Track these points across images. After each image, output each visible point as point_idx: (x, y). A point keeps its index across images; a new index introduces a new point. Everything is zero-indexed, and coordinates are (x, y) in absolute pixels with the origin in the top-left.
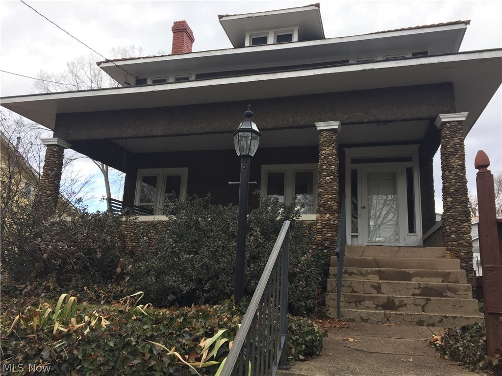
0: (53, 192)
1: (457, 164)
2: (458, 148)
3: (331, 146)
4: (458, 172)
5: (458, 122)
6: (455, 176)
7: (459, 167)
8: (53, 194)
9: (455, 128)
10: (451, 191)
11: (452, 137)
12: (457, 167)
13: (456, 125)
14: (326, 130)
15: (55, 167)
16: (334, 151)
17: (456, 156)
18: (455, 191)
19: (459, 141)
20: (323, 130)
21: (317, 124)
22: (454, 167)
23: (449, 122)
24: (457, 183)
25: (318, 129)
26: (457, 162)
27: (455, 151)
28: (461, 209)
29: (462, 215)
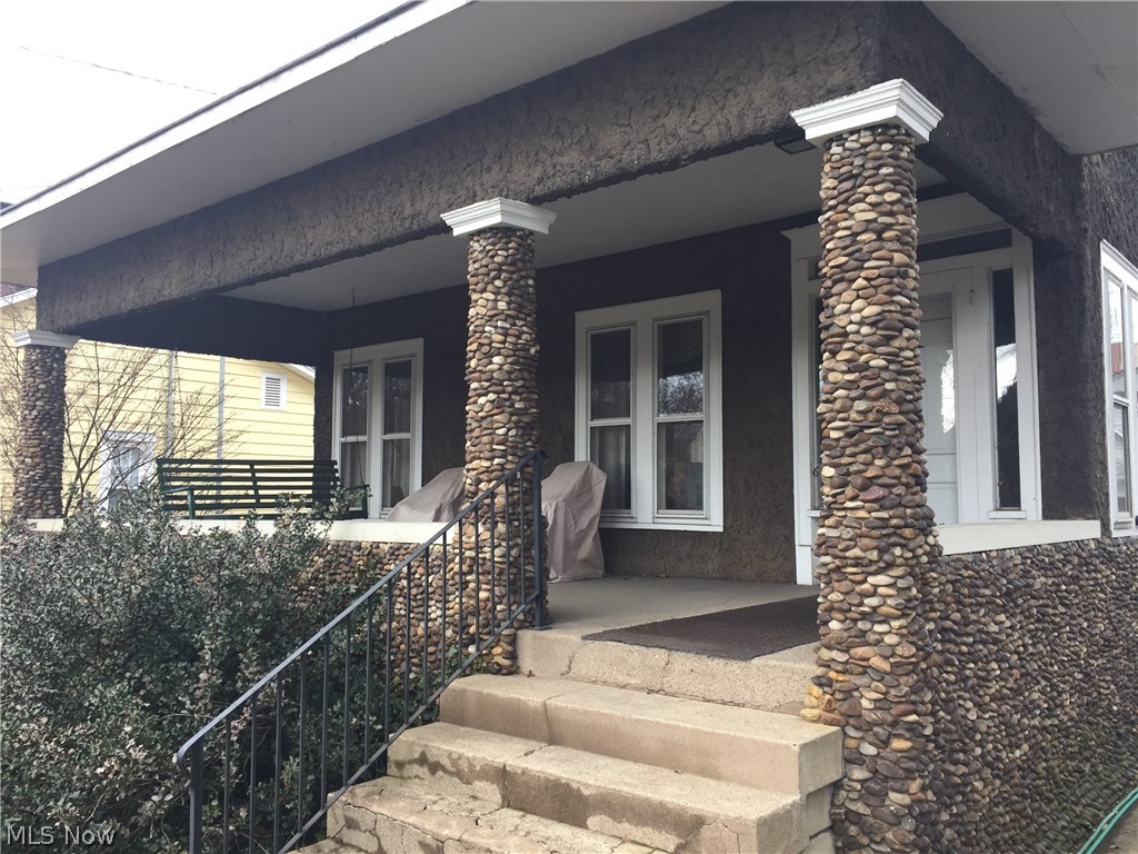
0: (37, 460)
1: (856, 317)
2: (866, 248)
3: (490, 287)
4: (861, 353)
5: (871, 128)
6: (849, 371)
7: (865, 330)
8: (38, 464)
9: (858, 162)
10: (834, 435)
11: (845, 202)
12: (858, 332)
13: (864, 146)
14: (480, 232)
15: (38, 399)
16: (502, 305)
17: (855, 286)
18: (850, 435)
19: (872, 215)
20: (472, 235)
21: (449, 218)
22: (846, 334)
23: (838, 138)
24: (854, 400)
25: (457, 232)
26: (860, 311)
27: (853, 263)
28: (862, 514)
29: (865, 541)
